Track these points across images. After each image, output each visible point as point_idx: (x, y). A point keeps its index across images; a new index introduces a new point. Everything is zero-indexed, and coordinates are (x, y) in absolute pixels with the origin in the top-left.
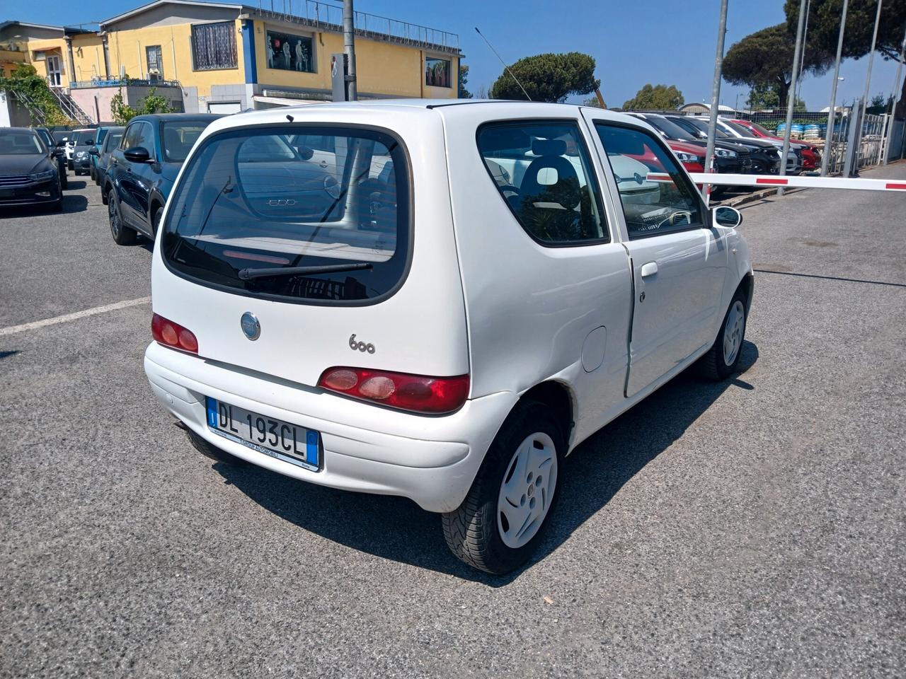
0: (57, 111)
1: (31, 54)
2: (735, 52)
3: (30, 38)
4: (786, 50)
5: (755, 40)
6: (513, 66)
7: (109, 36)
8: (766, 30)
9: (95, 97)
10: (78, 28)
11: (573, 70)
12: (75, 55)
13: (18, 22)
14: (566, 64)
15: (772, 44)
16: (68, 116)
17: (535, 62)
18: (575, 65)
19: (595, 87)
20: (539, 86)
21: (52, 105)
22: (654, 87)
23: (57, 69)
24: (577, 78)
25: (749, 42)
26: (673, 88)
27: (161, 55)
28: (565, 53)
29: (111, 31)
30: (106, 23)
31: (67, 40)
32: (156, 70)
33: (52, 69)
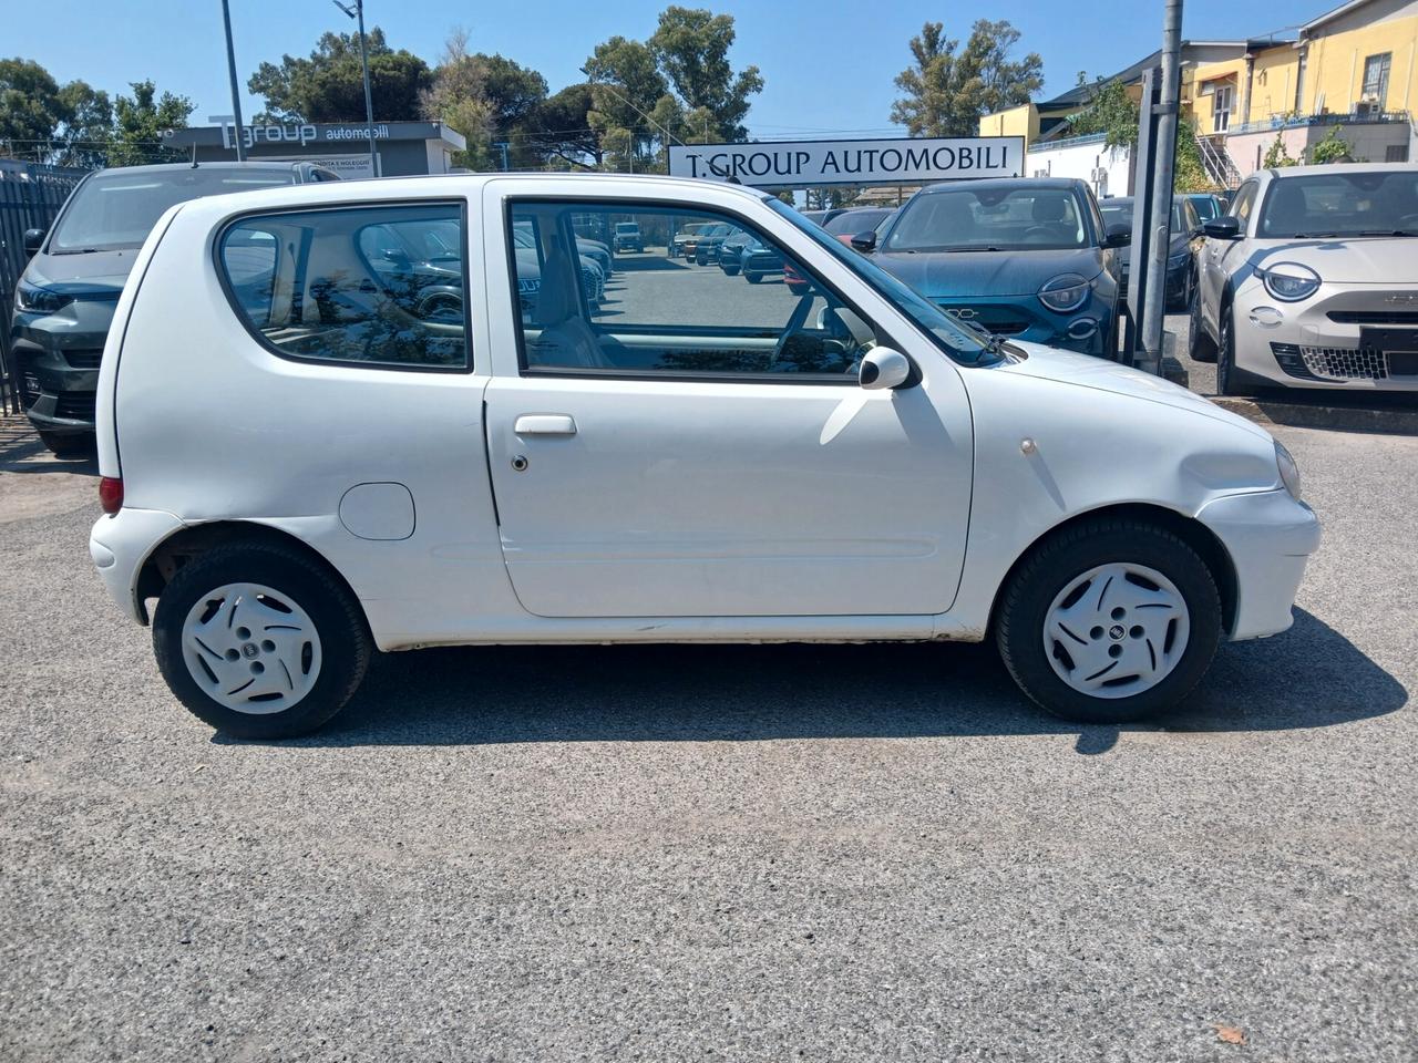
0: (1196, 171)
1: (1196, 86)
3: (1200, 63)
7: (1311, 46)
9: (1259, 147)
10: (1267, 38)
12: (1255, 81)
13: (1189, 42)
16: (1210, 178)
21: (1191, 162)
23: (1226, 106)
27: (1389, 69)
29: (1317, 37)
30: (1310, 26)
31: (1247, 59)
32: (1375, 95)
33: (1219, 107)
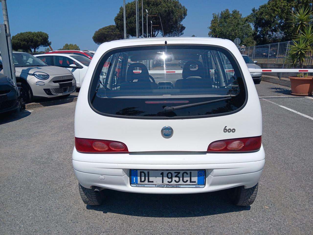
2: (97, 34)
4: (113, 34)
5: (103, 30)
6: (15, 36)
8: (105, 27)
11: (41, 38)
14: (37, 36)
15: (108, 32)
17: (25, 35)
18: (41, 36)
19: (49, 44)
20: (28, 43)
22: (69, 45)
24: (43, 41)
25: (101, 31)
26: (76, 45)
28: (36, 32)
